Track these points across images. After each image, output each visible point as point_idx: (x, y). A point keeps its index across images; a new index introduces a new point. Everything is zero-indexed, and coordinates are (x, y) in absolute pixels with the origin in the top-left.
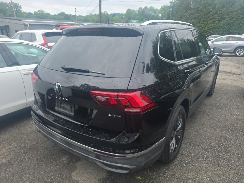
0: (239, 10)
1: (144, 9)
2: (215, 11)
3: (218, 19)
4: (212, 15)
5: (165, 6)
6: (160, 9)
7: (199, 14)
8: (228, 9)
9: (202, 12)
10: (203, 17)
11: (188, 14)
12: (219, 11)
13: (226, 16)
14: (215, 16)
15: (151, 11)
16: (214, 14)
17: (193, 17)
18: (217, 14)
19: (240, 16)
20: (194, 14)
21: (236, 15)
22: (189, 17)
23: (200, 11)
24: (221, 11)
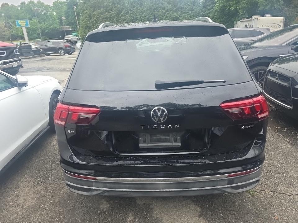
0: (148, 10)
1: (28, 4)
2: (126, 11)
3: (131, 19)
4: (124, 15)
5: (58, 2)
6: (53, 6)
7: (110, 14)
8: (137, 9)
9: (113, 11)
10: (114, 17)
11: (98, 14)
12: (129, 11)
13: (138, 16)
14: (127, 16)
15: (40, 8)
16: (125, 14)
17: (104, 17)
18: (128, 14)
19: (150, 17)
20: (104, 13)
21: (147, 16)
22: (100, 17)
23: (110, 10)
24: (132, 10)
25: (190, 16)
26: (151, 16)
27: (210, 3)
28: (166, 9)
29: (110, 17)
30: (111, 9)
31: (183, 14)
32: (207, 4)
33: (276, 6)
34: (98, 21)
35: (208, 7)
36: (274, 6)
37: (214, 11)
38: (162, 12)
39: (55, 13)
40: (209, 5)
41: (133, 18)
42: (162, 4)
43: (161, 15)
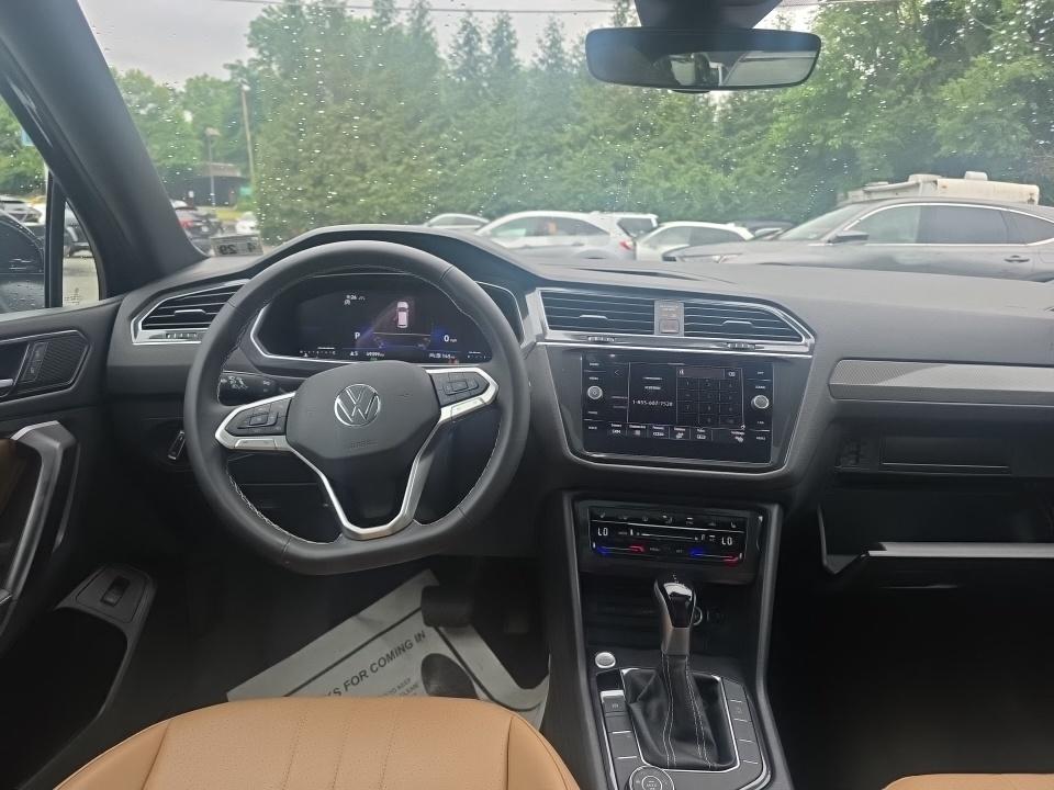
0: (523, 123)
2: (438, 117)
4: (432, 133)
5: (208, 79)
6: (184, 90)
7: (379, 123)
8: (484, 115)
9: (390, 115)
10: (395, 137)
11: (332, 118)
12: (453, 120)
13: (482, 141)
24: (462, 118)
25: (676, 156)
26: (533, 144)
27: (750, 119)
28: (589, 125)
29: (377, 135)
30: (383, 107)
31: (651, 148)
32: (742, 120)
33: (1002, 146)
34: (330, 146)
35: (744, 132)
36: (996, 145)
37: (765, 146)
38: (575, 133)
39: (188, 117)
40: (746, 126)
41: (466, 145)
42: (578, 105)
43: (570, 146)
